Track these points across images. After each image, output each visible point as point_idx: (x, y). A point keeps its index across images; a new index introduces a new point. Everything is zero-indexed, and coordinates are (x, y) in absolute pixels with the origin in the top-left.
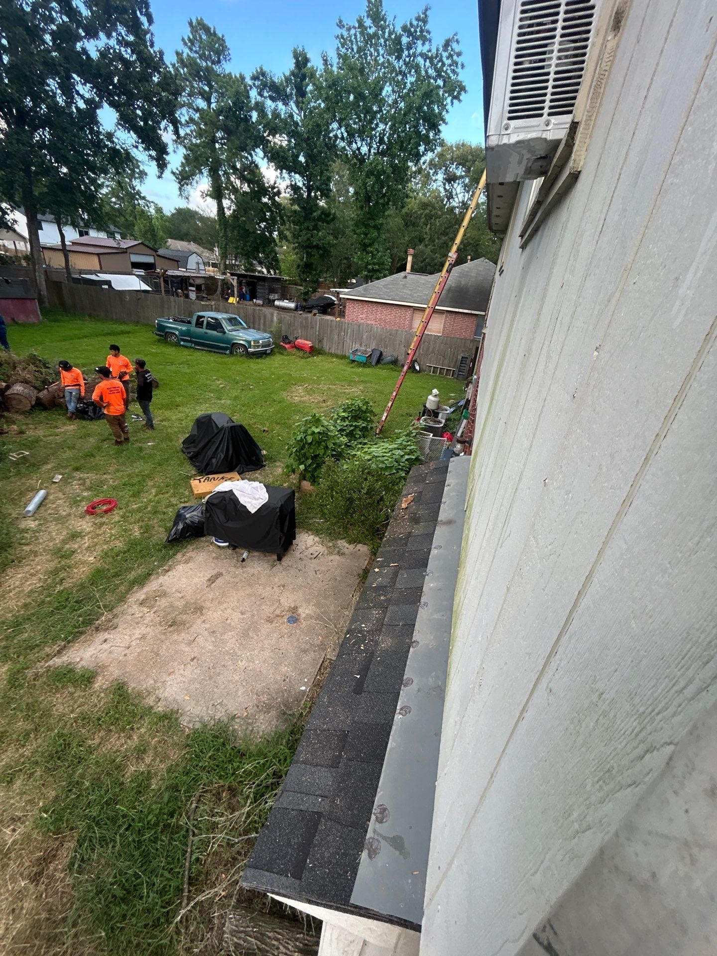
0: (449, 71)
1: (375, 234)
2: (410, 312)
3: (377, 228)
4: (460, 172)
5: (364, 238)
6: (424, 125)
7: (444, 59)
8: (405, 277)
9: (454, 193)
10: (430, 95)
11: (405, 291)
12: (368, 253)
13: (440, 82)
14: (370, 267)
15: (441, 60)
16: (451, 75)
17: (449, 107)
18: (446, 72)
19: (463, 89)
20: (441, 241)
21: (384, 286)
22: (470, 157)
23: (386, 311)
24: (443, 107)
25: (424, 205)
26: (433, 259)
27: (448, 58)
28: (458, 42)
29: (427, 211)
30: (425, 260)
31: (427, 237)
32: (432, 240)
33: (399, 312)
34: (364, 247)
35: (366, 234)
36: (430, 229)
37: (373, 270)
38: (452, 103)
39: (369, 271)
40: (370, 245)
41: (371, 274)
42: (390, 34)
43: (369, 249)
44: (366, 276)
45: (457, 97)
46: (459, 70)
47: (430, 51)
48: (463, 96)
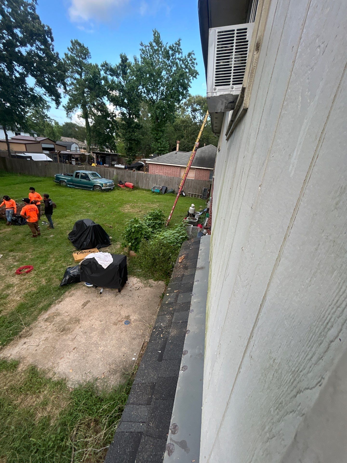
0: (191, 66)
1: (161, 134)
2: (179, 169)
3: (162, 131)
4: (198, 107)
5: (156, 136)
6: (181, 88)
7: (188, 61)
8: (176, 153)
9: (196, 116)
10: (183, 75)
11: (176, 159)
12: (158, 142)
13: (187, 70)
14: (160, 149)
15: (187, 61)
16: (192, 67)
17: (192, 81)
18: (189, 66)
19: (197, 73)
20: (192, 137)
21: (167, 158)
22: (202, 102)
23: (168, 169)
24: (189, 80)
25: (183, 122)
26: (188, 145)
27: (190, 61)
28: (194, 54)
29: (185, 124)
30: (185, 145)
31: (185, 135)
32: (187, 137)
33: (174, 169)
34: (157, 140)
35: (157, 134)
36: (186, 132)
37: (161, 150)
38: (193, 79)
39: (159, 151)
40: (159, 139)
41: (160, 152)
42: (164, 49)
43: (159, 141)
44: (158, 153)
45: (195, 77)
46: (195, 66)
47: (182, 57)
48: (197, 76)
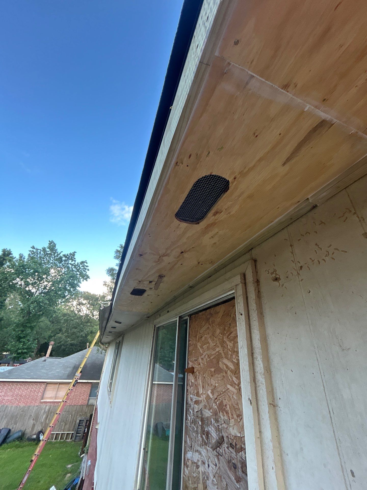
2: (43, 386)
5: (21, 334)
8: (45, 361)
11: (43, 371)
25: (64, 315)
29: (65, 318)
31: (64, 330)
32: (67, 331)
36: (67, 325)
